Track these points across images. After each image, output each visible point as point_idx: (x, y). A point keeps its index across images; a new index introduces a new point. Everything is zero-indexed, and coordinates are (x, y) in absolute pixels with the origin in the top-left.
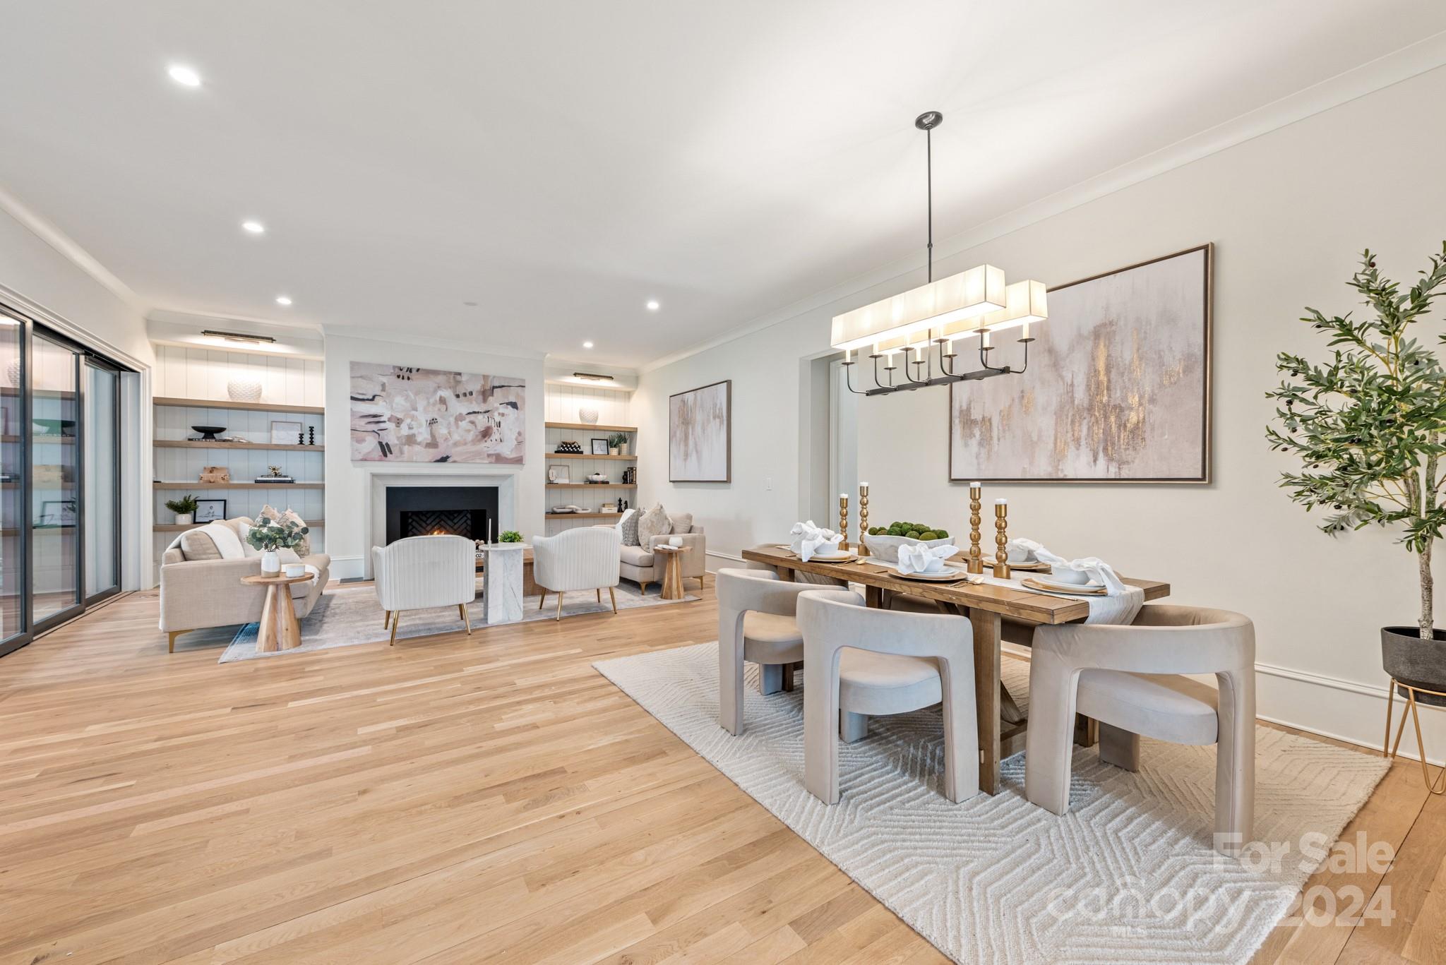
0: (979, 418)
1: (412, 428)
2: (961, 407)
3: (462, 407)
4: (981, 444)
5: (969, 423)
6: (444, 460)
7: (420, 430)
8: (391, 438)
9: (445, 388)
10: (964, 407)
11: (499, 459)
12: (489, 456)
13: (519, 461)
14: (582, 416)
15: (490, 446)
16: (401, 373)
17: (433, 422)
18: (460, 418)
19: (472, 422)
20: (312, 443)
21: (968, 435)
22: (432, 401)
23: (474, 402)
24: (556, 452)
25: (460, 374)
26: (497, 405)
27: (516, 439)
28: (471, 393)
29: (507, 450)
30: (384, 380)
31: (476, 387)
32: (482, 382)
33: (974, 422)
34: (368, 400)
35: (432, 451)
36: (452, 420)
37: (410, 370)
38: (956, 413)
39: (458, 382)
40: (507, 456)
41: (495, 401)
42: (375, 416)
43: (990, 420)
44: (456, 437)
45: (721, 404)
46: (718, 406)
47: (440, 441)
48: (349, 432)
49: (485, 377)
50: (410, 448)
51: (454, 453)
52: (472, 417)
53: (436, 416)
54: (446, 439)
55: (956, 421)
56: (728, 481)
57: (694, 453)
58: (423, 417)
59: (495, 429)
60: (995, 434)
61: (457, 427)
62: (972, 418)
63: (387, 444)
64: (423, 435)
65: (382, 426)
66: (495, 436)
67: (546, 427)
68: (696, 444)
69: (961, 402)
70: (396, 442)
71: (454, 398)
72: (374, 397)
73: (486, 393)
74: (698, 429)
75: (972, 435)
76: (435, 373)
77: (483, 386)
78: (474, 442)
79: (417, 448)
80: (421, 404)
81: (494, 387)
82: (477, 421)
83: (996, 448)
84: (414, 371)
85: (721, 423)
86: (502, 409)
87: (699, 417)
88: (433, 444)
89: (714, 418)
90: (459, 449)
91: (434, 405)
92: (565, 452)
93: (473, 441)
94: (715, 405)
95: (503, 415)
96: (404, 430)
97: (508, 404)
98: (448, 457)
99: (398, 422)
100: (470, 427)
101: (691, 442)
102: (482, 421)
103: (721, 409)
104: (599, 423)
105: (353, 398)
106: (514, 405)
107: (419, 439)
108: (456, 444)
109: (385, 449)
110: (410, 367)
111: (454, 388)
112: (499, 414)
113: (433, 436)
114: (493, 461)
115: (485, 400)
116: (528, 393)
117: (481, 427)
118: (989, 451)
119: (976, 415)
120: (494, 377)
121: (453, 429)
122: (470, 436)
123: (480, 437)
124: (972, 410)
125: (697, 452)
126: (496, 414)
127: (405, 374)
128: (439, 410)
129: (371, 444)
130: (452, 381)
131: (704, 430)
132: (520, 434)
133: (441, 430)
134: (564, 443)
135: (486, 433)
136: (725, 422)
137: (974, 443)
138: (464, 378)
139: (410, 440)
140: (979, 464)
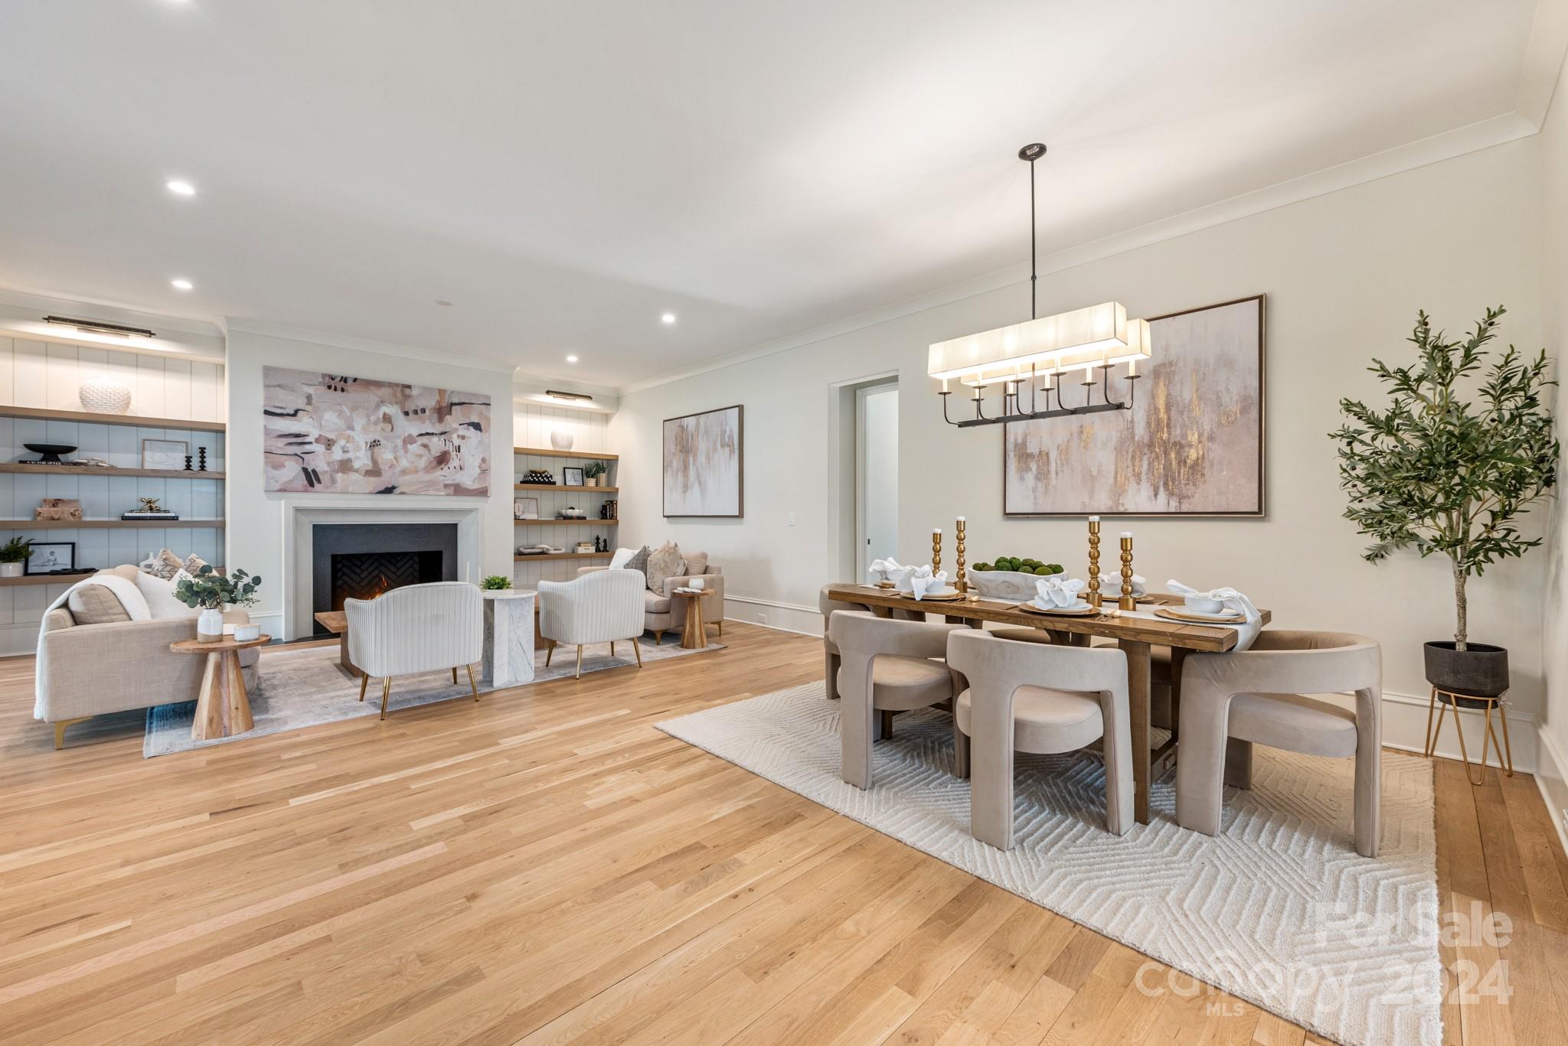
0: (1036, 452)
1: (348, 452)
2: (1016, 440)
3: (413, 427)
4: (1037, 478)
5: (1024, 456)
6: (389, 490)
7: (358, 454)
8: (320, 462)
9: (391, 403)
10: (1020, 441)
11: (458, 490)
12: (446, 486)
13: (483, 492)
14: (553, 441)
15: (446, 474)
16: (333, 383)
17: (375, 444)
18: (409, 440)
19: (425, 446)
20: (203, 468)
21: (1024, 469)
22: (373, 418)
23: (427, 422)
24: (521, 482)
25: (409, 387)
26: (455, 425)
27: (480, 467)
28: (423, 411)
29: (468, 480)
30: (311, 390)
31: (430, 403)
32: (437, 397)
33: (1031, 456)
34: (288, 415)
35: (373, 479)
36: (399, 442)
37: (345, 380)
38: (1010, 446)
39: (407, 397)
40: (468, 487)
41: (452, 421)
42: (297, 436)
43: (1047, 454)
44: (404, 463)
45: (731, 431)
46: (728, 433)
47: (384, 467)
48: (262, 455)
49: (441, 392)
50: (345, 476)
51: (402, 482)
52: (425, 440)
53: (378, 438)
54: (392, 466)
55: (1011, 455)
56: (741, 515)
57: (697, 484)
58: (361, 438)
59: (453, 454)
60: (1053, 468)
61: (406, 452)
62: (1029, 451)
63: (314, 471)
64: (361, 459)
65: (307, 448)
66: (454, 462)
67: (515, 453)
68: (698, 475)
69: (1016, 436)
70: (326, 468)
71: (401, 415)
72: (296, 411)
73: (443, 411)
74: (702, 459)
75: (1028, 469)
76: (378, 384)
77: (439, 402)
78: (428, 469)
79: (354, 476)
80: (359, 422)
81: (452, 404)
82: (431, 446)
83: (1054, 482)
84: (350, 382)
85: (732, 452)
86: (462, 431)
87: (702, 445)
88: (375, 472)
89: (723, 446)
90: (407, 478)
91: (376, 423)
92: (534, 482)
93: (425, 468)
94: (724, 432)
95: (463, 437)
96: (337, 454)
97: (469, 424)
98: (393, 488)
99: (329, 444)
100: (422, 451)
101: (692, 473)
102: (437, 445)
103: (731, 437)
104: (573, 450)
105: (266, 412)
106: (477, 426)
107: (356, 465)
108: (404, 472)
109: (311, 478)
110: (345, 375)
111: (401, 403)
112: (459, 436)
113: (374, 461)
114: (451, 492)
115: (441, 420)
116: (494, 413)
117: (436, 451)
118: (1046, 486)
119: (1032, 448)
120: (452, 392)
121: (401, 453)
122: (422, 463)
123: (434, 463)
124: (1028, 444)
125: (700, 483)
126: (455, 436)
127: (338, 384)
128: (383, 429)
129: (291, 470)
130: (399, 394)
131: (708, 458)
132: (484, 460)
133: (385, 455)
134: (532, 472)
135: (442, 459)
136: (737, 451)
137: (1030, 477)
138: (415, 392)
139: (345, 466)
140: (1035, 498)
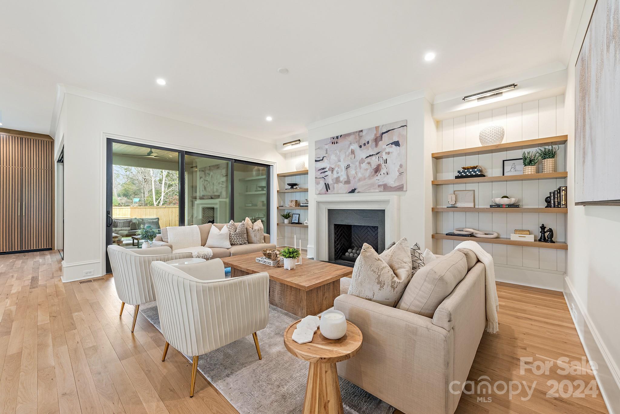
1: (338, 173)
3: (362, 154)
6: (353, 191)
7: (342, 173)
8: (329, 181)
9: (354, 143)
11: (386, 188)
12: (379, 186)
14: (481, 139)
15: (380, 179)
16: (334, 141)
17: (348, 167)
18: (362, 162)
19: (369, 163)
22: (347, 153)
23: (370, 148)
24: (457, 177)
25: (362, 131)
26: (385, 146)
27: (398, 171)
28: (368, 143)
29: (391, 181)
30: (327, 147)
31: (370, 137)
32: (375, 132)
34: (321, 160)
35: (347, 186)
36: (357, 163)
37: (337, 137)
39: (360, 137)
40: (391, 186)
41: (382, 144)
42: (323, 169)
44: (360, 175)
47: (351, 179)
48: (314, 180)
49: (377, 128)
50: (338, 185)
51: (359, 186)
52: (369, 160)
53: (349, 163)
54: (354, 178)
58: (343, 165)
59: (383, 165)
61: (360, 168)
63: (328, 184)
64: (343, 176)
65: (326, 174)
66: (383, 171)
67: (433, 157)
70: (332, 182)
71: (358, 148)
72: (323, 158)
73: (377, 140)
76: (349, 135)
77: (376, 134)
78: (370, 177)
79: (341, 185)
80: (342, 158)
81: (383, 133)
82: (372, 162)
84: (339, 137)
86: (388, 149)
88: (348, 182)
90: (361, 183)
91: (348, 156)
92: (467, 177)
93: (369, 176)
95: (389, 153)
96: (335, 175)
97: (392, 144)
98: (355, 189)
99: (332, 170)
100: (368, 166)
102: (374, 161)
104: (505, 141)
105: (316, 161)
106: (397, 144)
107: (341, 179)
108: (359, 180)
109: (327, 187)
110: (337, 136)
111: (358, 142)
112: (386, 153)
113: (348, 176)
114: (382, 190)
115: (377, 145)
116: (410, 131)
117: (374, 166)
120: (383, 126)
121: (358, 170)
122: (368, 174)
123: (373, 173)
126: (384, 153)
127: (335, 140)
128: (351, 158)
129: (322, 185)
130: (357, 137)
132: (401, 166)
133: (352, 172)
134: (464, 168)
135: (377, 170)
138: (364, 133)
139: (337, 180)
